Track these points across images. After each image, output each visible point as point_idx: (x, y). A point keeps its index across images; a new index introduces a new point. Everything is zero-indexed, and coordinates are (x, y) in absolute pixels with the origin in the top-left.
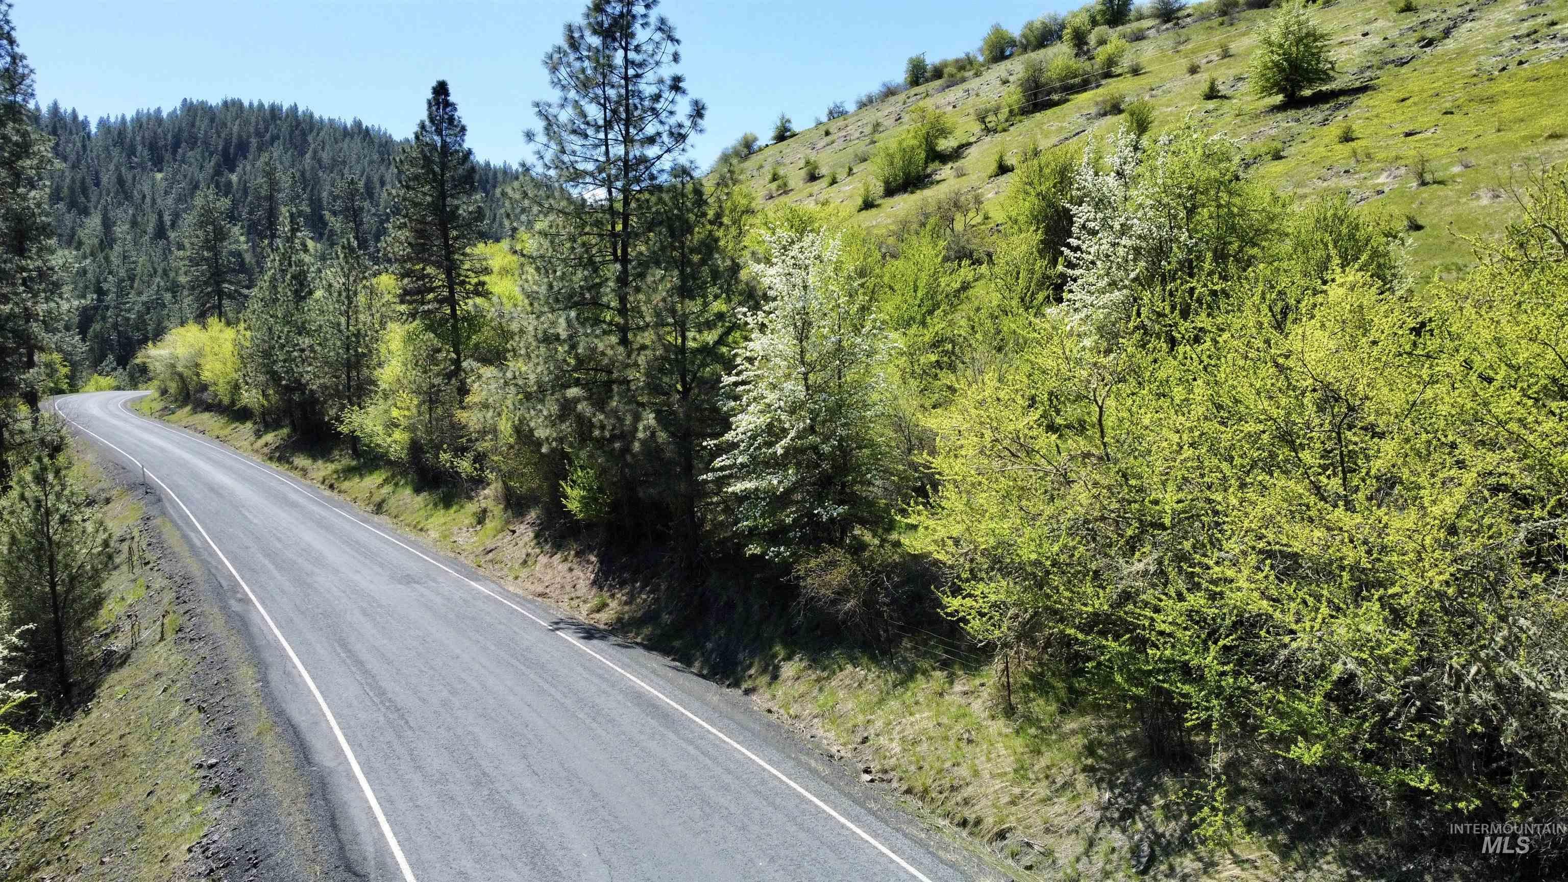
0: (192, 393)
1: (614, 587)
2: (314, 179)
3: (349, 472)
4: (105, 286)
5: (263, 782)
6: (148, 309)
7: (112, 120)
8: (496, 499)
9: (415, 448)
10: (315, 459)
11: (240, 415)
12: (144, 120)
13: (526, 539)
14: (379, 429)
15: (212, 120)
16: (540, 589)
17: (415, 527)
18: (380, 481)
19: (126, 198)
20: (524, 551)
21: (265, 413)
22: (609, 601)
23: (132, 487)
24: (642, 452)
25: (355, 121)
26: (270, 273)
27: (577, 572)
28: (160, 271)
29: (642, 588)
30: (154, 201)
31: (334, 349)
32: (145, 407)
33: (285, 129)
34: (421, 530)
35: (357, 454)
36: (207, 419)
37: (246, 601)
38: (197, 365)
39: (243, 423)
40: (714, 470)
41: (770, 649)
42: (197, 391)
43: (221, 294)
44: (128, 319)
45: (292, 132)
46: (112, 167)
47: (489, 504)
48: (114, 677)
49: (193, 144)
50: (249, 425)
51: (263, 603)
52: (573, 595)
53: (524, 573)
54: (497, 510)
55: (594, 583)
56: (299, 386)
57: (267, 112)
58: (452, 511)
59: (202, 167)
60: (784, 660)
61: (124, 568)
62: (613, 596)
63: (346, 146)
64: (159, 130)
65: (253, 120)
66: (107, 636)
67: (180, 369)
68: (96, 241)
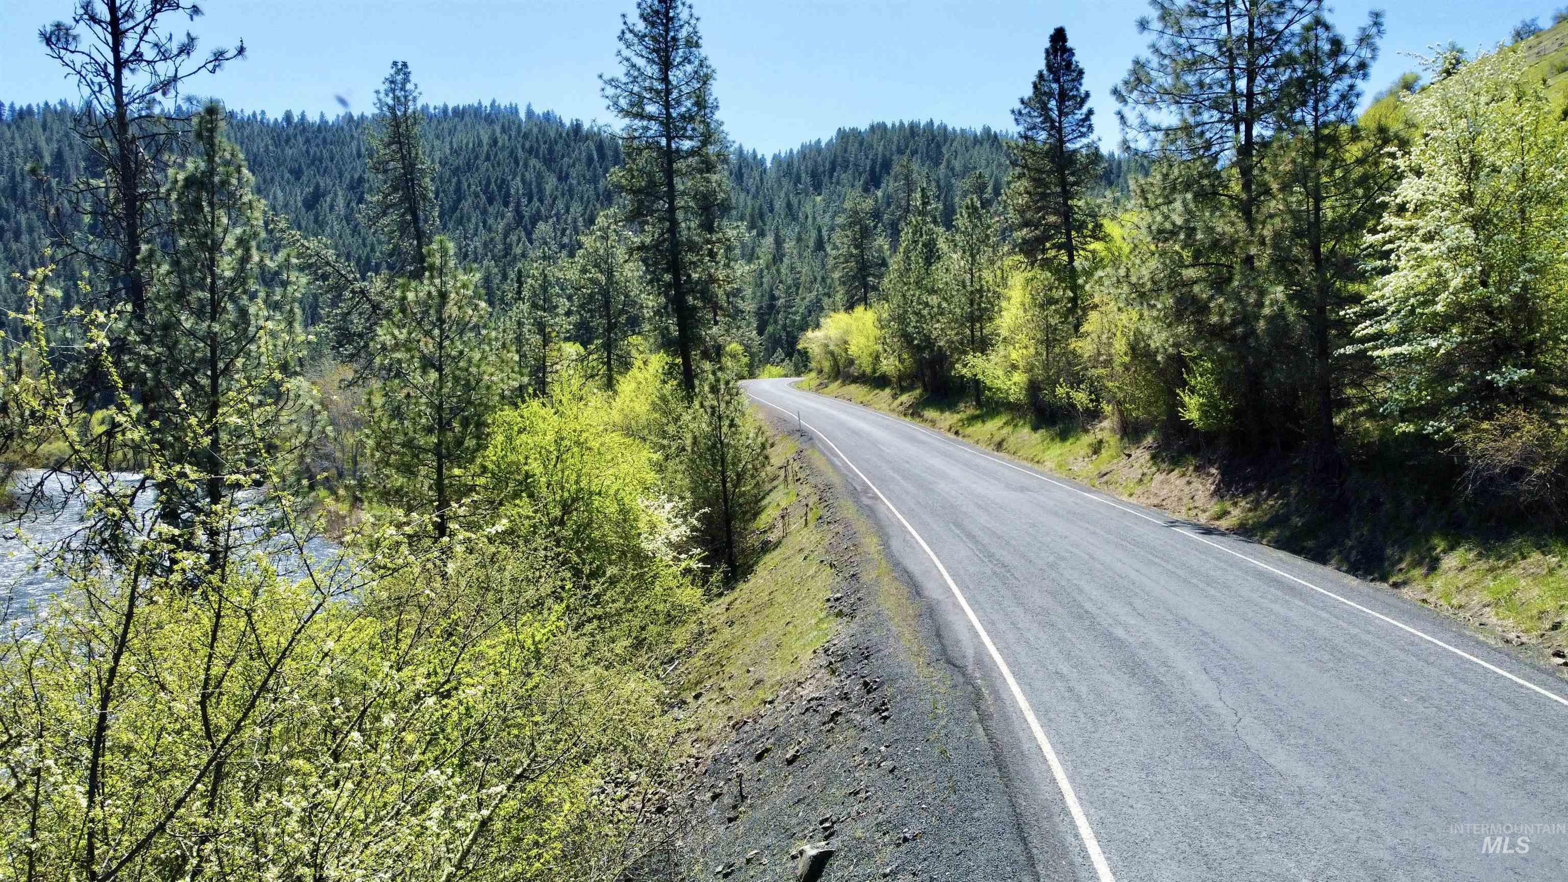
0: (841, 369)
1: (1237, 496)
2: (947, 186)
3: (972, 419)
4: (776, 293)
5: (879, 606)
6: (810, 312)
7: (783, 155)
8: (1113, 430)
9: (1033, 388)
10: (942, 411)
11: (879, 381)
12: (807, 151)
13: (1142, 461)
14: (1000, 373)
15: (861, 144)
16: (1156, 502)
17: (1032, 460)
18: (1001, 424)
19: (794, 220)
20: (1140, 471)
21: (901, 378)
22: (1231, 509)
23: (791, 433)
24: (1267, 331)
25: (984, 128)
26: (904, 245)
27: (1197, 484)
28: (819, 279)
29: (1270, 495)
30: (814, 218)
31: (959, 306)
32: (805, 385)
33: (922, 142)
34: (1038, 462)
35: (979, 405)
36: (853, 388)
37: (876, 497)
38: (846, 342)
39: (883, 390)
40: (1353, 341)
41: (1427, 541)
42: (845, 367)
43: (865, 286)
44: (794, 321)
45: (929, 145)
46: (782, 195)
47: (1106, 435)
48: (768, 557)
49: (846, 168)
50: (888, 391)
51: (889, 499)
52: (1191, 506)
53: (1139, 490)
54: (1112, 440)
55: (1215, 493)
56: (928, 342)
57: (907, 131)
58: (1068, 443)
59: (853, 186)
60: (1444, 552)
61: (781, 487)
62: (1235, 504)
63: (976, 153)
64: (819, 159)
65: (895, 139)
66: (765, 532)
67: (832, 347)
68: (771, 257)
